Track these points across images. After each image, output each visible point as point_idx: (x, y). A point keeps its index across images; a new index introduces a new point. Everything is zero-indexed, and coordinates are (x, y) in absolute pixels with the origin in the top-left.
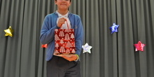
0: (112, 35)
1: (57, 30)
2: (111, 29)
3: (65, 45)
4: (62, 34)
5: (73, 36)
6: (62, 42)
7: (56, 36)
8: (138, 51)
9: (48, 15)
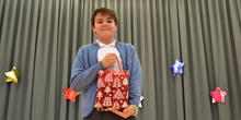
0: (174, 78)
1: (101, 72)
2: (172, 69)
3: (113, 94)
4: (108, 78)
5: (126, 82)
6: (108, 90)
7: (100, 80)
8: (217, 103)
9: (84, 46)
